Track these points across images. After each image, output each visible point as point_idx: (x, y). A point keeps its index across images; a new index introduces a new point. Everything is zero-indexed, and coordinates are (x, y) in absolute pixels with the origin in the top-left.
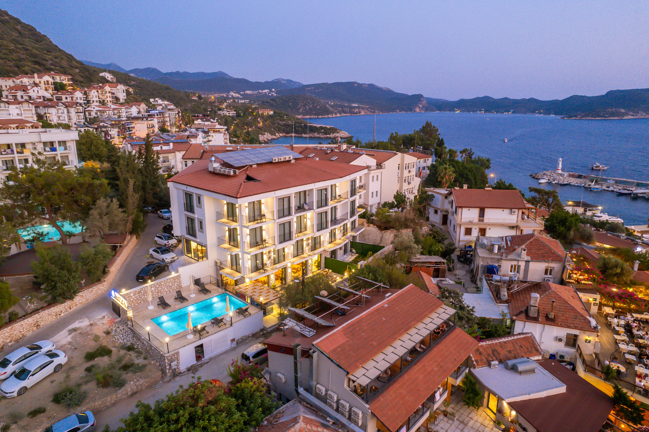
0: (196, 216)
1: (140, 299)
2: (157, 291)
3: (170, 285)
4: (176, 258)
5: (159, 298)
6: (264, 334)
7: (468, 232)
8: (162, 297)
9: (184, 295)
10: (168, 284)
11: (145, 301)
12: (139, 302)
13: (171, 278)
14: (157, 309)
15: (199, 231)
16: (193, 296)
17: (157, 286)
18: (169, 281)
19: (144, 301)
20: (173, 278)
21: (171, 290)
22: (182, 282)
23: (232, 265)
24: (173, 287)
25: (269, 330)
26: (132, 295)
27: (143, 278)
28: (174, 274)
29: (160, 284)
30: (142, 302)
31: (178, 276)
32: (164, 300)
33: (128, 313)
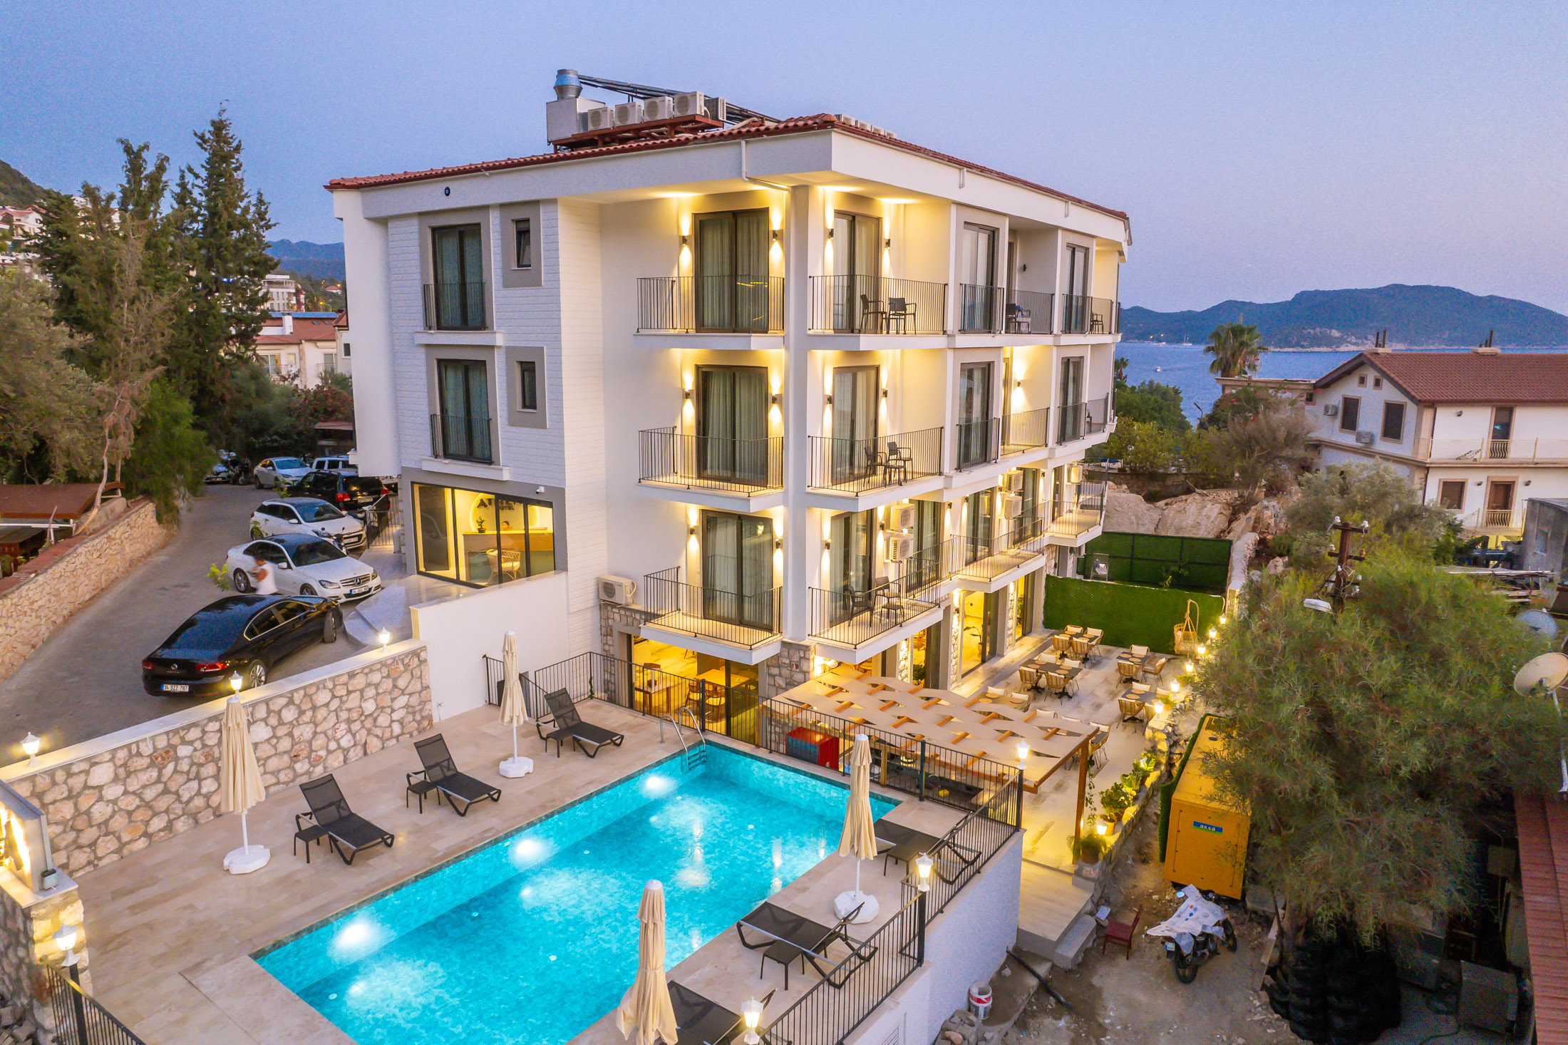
0: (500, 340)
1: (162, 804)
2: (285, 744)
3: (369, 706)
4: (373, 583)
5: (305, 789)
6: (1045, 987)
7: (1454, 493)
8: (329, 780)
9: (465, 761)
10: (353, 701)
11: (205, 817)
12: (157, 824)
13: (369, 669)
14: (298, 864)
15: (512, 423)
16: (520, 766)
17: (289, 715)
18: (359, 682)
19: (194, 816)
20: (383, 663)
21: (374, 744)
22: (436, 694)
23: (709, 594)
24: (383, 720)
25: (1070, 952)
26: (102, 774)
27: (189, 671)
28: (385, 645)
29: (306, 705)
30: (180, 826)
31: (415, 653)
32: (340, 802)
33: (39, 928)
